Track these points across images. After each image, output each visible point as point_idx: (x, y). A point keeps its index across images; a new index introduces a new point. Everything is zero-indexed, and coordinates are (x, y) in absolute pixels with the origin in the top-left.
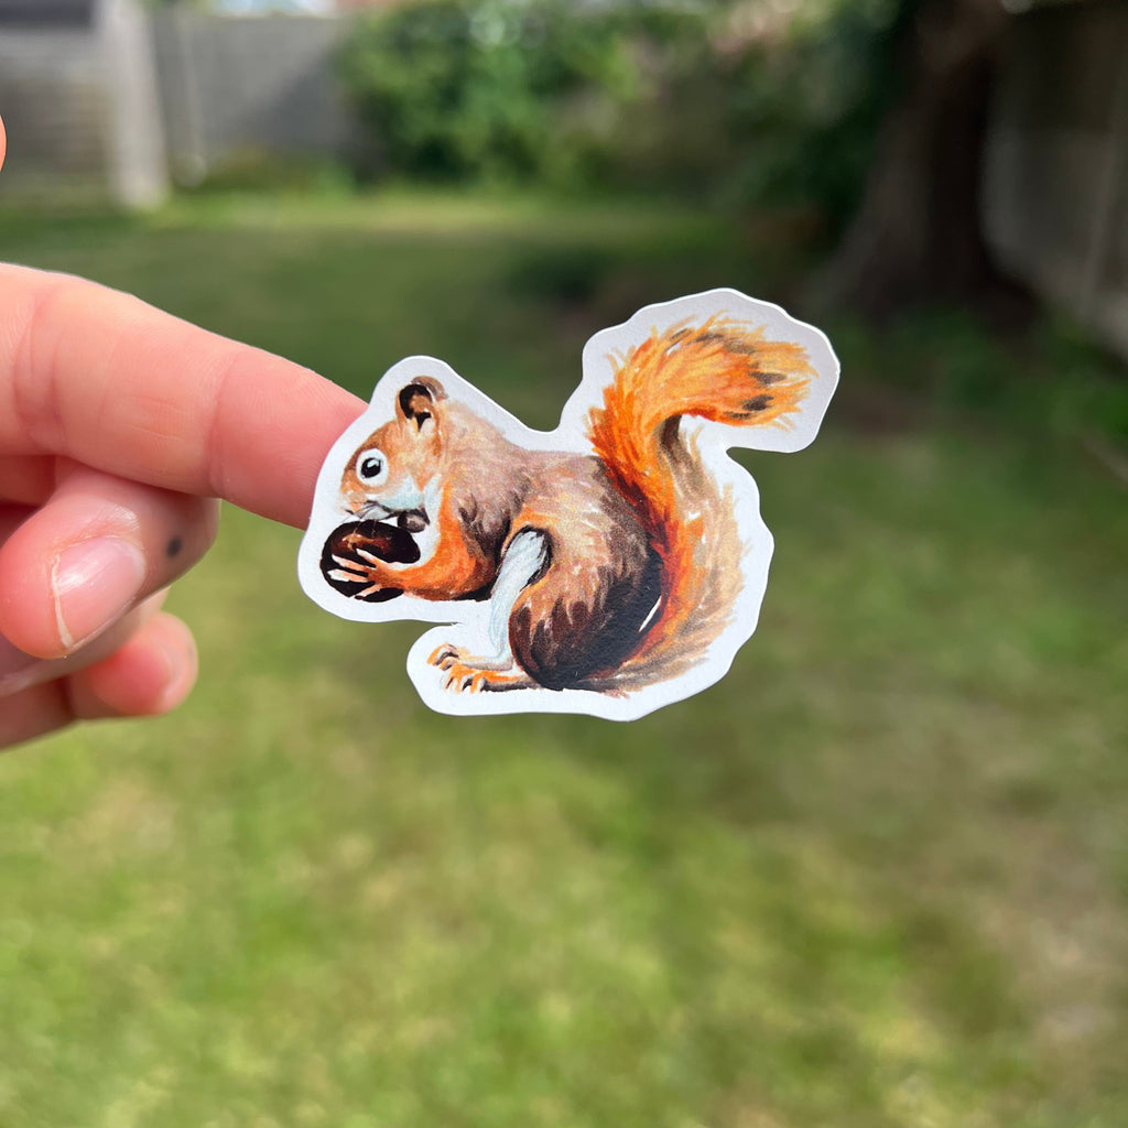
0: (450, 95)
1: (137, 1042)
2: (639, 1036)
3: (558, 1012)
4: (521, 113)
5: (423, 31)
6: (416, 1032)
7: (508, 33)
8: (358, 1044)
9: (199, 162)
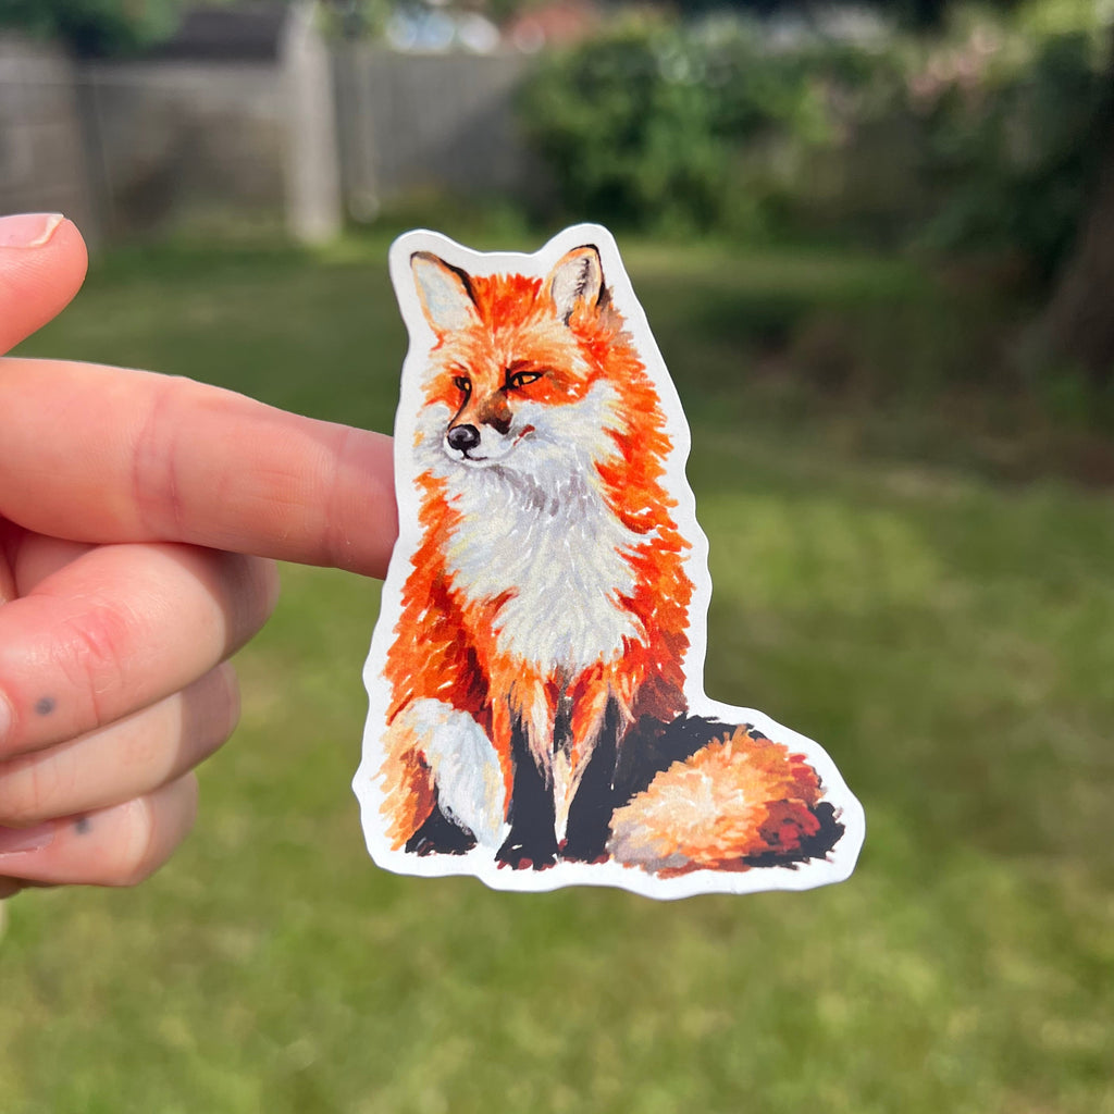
0: (631, 138)
1: (430, 1014)
2: (918, 1037)
3: (834, 1011)
4: (704, 156)
5: (605, 69)
6: (697, 1022)
7: (694, 71)
8: (644, 1029)
9: (371, 201)
